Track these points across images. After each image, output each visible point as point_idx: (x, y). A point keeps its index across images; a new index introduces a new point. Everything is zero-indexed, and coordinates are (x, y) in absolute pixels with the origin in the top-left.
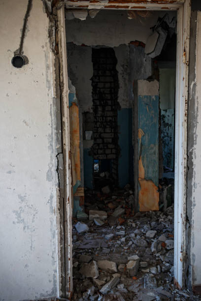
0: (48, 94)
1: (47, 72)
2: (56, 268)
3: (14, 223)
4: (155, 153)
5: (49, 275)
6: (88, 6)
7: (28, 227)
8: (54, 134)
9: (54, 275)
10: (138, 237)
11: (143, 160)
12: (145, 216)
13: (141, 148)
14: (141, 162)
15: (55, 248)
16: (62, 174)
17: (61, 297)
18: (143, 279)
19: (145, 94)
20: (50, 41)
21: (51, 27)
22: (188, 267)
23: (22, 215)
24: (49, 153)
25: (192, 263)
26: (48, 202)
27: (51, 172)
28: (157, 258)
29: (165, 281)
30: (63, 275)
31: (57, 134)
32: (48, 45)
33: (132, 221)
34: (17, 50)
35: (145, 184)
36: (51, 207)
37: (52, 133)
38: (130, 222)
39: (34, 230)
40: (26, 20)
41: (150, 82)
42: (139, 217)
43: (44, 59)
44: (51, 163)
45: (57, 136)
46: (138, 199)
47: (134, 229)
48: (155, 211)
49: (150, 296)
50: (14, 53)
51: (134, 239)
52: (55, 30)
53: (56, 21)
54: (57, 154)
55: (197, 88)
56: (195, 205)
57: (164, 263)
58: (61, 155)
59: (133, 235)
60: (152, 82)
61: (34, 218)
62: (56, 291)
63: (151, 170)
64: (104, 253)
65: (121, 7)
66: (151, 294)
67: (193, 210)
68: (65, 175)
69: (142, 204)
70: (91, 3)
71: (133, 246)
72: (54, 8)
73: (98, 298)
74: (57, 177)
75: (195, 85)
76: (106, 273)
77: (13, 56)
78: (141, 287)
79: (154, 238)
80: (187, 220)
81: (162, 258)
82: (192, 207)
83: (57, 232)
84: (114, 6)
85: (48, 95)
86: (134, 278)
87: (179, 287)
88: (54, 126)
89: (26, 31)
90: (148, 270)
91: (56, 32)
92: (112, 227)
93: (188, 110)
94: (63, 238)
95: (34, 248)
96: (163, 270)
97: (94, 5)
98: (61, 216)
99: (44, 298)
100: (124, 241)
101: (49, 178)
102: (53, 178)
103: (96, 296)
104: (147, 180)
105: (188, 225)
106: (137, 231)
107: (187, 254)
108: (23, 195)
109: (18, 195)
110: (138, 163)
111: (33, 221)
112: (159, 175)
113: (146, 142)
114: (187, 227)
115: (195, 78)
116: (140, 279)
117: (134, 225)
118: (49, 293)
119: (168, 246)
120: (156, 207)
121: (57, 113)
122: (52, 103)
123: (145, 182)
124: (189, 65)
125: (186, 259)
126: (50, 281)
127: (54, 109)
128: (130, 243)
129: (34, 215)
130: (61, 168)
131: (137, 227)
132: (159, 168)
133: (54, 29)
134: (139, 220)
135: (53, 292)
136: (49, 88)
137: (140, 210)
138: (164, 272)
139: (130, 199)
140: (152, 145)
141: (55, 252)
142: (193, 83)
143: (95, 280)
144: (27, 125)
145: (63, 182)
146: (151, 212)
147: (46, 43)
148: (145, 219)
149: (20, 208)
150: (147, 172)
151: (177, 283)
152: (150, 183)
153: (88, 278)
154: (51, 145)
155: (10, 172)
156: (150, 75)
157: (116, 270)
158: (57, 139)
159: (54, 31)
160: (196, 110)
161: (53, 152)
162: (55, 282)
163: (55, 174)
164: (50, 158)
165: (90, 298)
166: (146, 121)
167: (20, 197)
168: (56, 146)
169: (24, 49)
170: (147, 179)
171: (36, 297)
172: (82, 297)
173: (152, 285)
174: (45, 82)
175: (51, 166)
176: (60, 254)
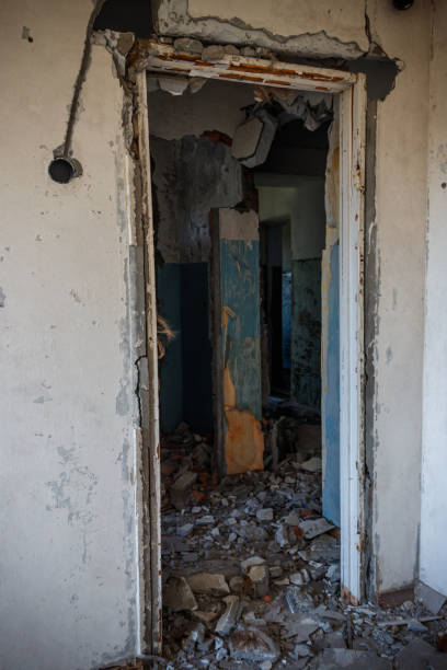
0: (121, 238)
1: (119, 194)
2: (135, 594)
3: (48, 508)
4: (253, 354)
5: (120, 612)
6: (189, 71)
7: (78, 513)
8: (131, 318)
9: (130, 609)
10: (244, 523)
11: (232, 369)
12: (240, 482)
13: (228, 346)
14: (227, 374)
15: (132, 554)
16: (147, 400)
17: (146, 652)
18: (284, 598)
19: (233, 237)
20: (125, 133)
21: (127, 105)
22: (370, 560)
23: (65, 489)
24: (121, 356)
25: (374, 552)
26: (119, 459)
27: (126, 395)
28: (294, 558)
29: (325, 595)
30: (149, 608)
31: (137, 317)
32: (122, 140)
33: (218, 494)
34: (60, 147)
35: (236, 418)
36: (125, 469)
37: (127, 318)
38: (214, 496)
39: (90, 520)
40: (78, 88)
41: (242, 212)
42: (230, 486)
43: (113, 167)
44: (126, 379)
45: (138, 323)
46: (223, 450)
47: (229, 509)
48: (257, 471)
49: (307, 625)
50: (55, 152)
51: (239, 529)
52: (134, 112)
53: (135, 95)
54: (136, 358)
55: (380, 233)
56: (377, 444)
57: (311, 563)
58: (145, 360)
59: (232, 521)
60: (245, 214)
61: (89, 494)
62: (134, 644)
63: (246, 388)
64: (188, 563)
65: (250, 79)
66: (308, 621)
67: (375, 453)
68: (151, 401)
69: (232, 459)
70: (198, 67)
71: (240, 541)
72: (131, 70)
73: (214, 644)
74: (137, 406)
75: (375, 228)
76: (207, 598)
77: (51, 158)
78: (285, 612)
79: (274, 521)
80: (367, 472)
81: (302, 555)
82: (374, 448)
83: (136, 518)
84: (237, 76)
85: (121, 241)
86: (267, 598)
87: (352, 601)
88: (132, 303)
89: (79, 109)
90: (286, 581)
91: (135, 117)
92: (183, 511)
93: (364, 273)
94: (148, 530)
95: (90, 558)
96: (314, 576)
97: (202, 70)
98: (144, 485)
99: (110, 661)
100: (218, 533)
101: (121, 408)
102: (128, 409)
103: (210, 641)
104: (241, 411)
105: (368, 481)
106: (235, 513)
107: (366, 536)
108: (67, 448)
109: (59, 448)
110: (222, 377)
111: (88, 501)
112: (263, 398)
113: (237, 334)
114: (367, 486)
115: (374, 216)
116: (277, 598)
117: (225, 502)
118: (120, 650)
119: (307, 533)
120: (259, 463)
121: (137, 275)
122: (128, 256)
123: (236, 413)
124: (365, 194)
125: (366, 546)
126: (122, 624)
127: (131, 267)
128: (232, 537)
129: (91, 489)
130: (144, 386)
131: (233, 505)
132: (263, 384)
133: (131, 108)
134: (231, 491)
135: (127, 647)
136: (123, 226)
137: (228, 473)
138: (317, 580)
139: (198, 453)
140: (249, 339)
141: (132, 560)
142: (372, 225)
143: (196, 613)
144: (78, 300)
145: (147, 415)
146: (249, 473)
147: (118, 137)
148: (244, 488)
149: (63, 474)
150: (239, 394)
151: (350, 593)
152: (246, 416)
153: (178, 612)
154: (126, 341)
155: (41, 400)
156: (240, 199)
157: (228, 590)
158: (138, 329)
159: (131, 115)
160: (377, 273)
161: (129, 355)
162: (132, 623)
163: (132, 401)
164: (123, 368)
165: (200, 647)
166: (237, 290)
167: (61, 451)
168: (135, 343)
169: (73, 146)
170: (241, 408)
171: (93, 662)
172: (181, 648)
173: (306, 605)
174: (115, 212)
175: (125, 383)
176: (142, 564)
